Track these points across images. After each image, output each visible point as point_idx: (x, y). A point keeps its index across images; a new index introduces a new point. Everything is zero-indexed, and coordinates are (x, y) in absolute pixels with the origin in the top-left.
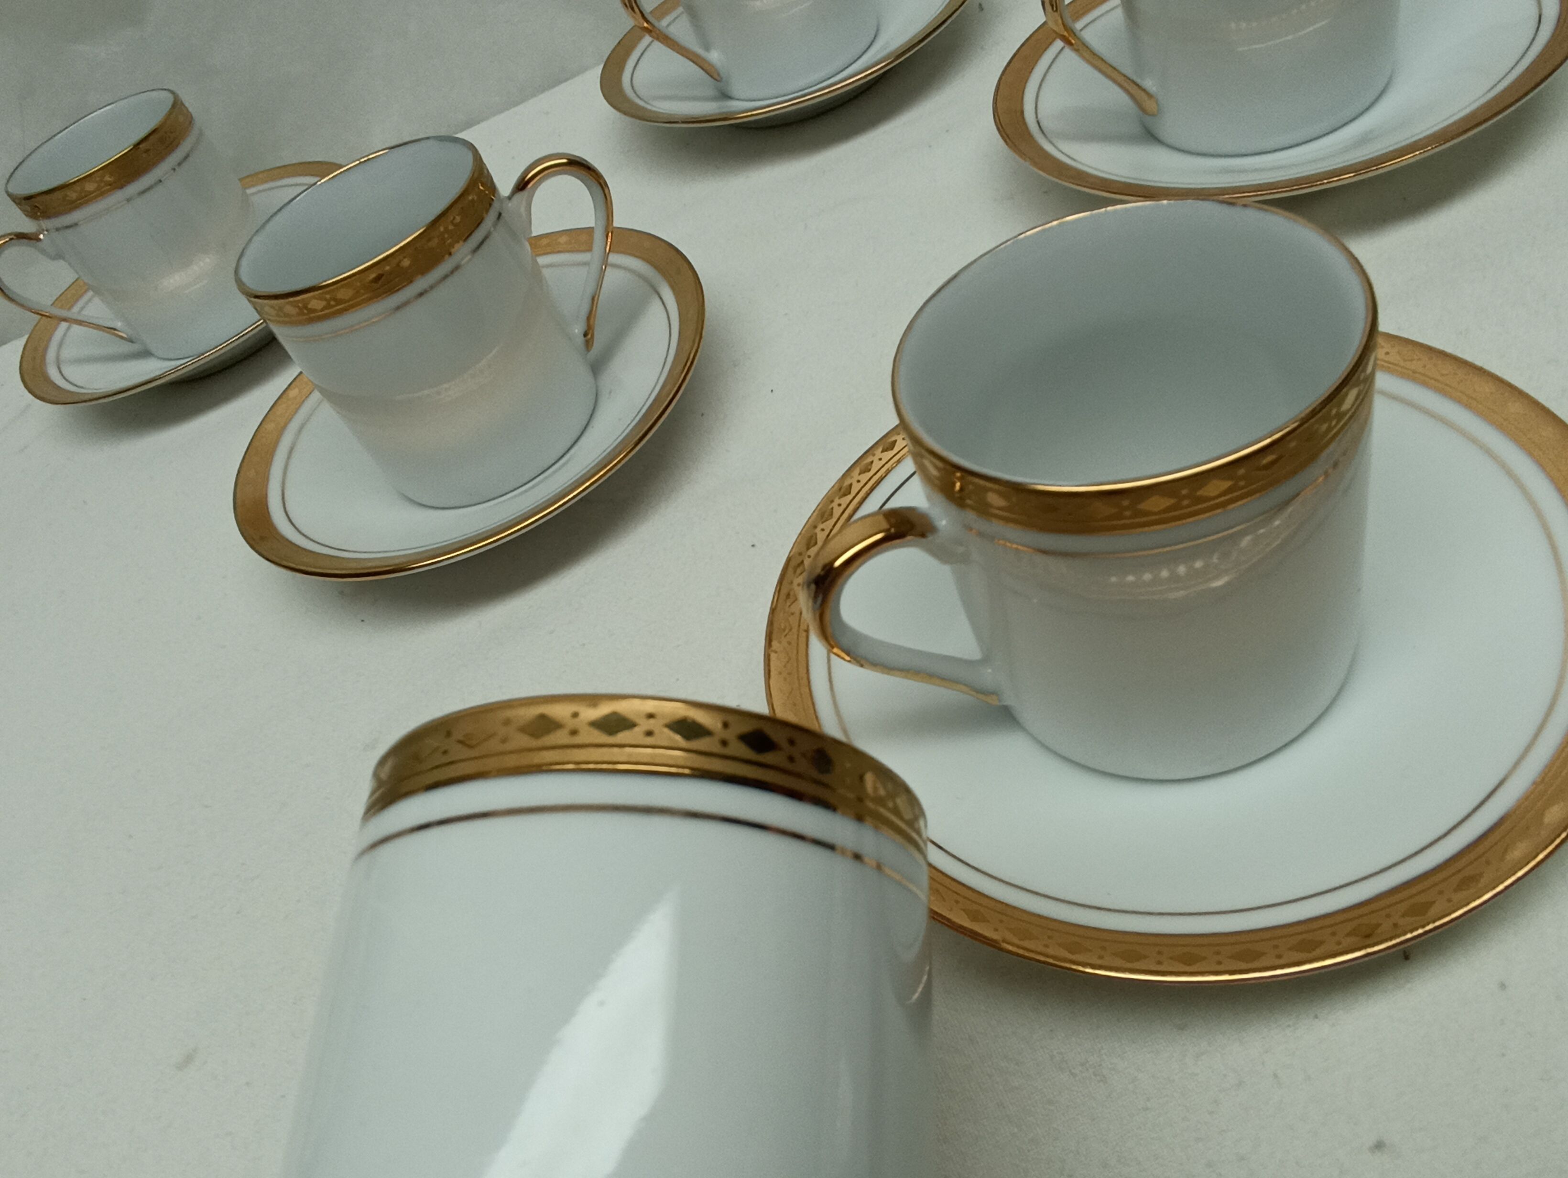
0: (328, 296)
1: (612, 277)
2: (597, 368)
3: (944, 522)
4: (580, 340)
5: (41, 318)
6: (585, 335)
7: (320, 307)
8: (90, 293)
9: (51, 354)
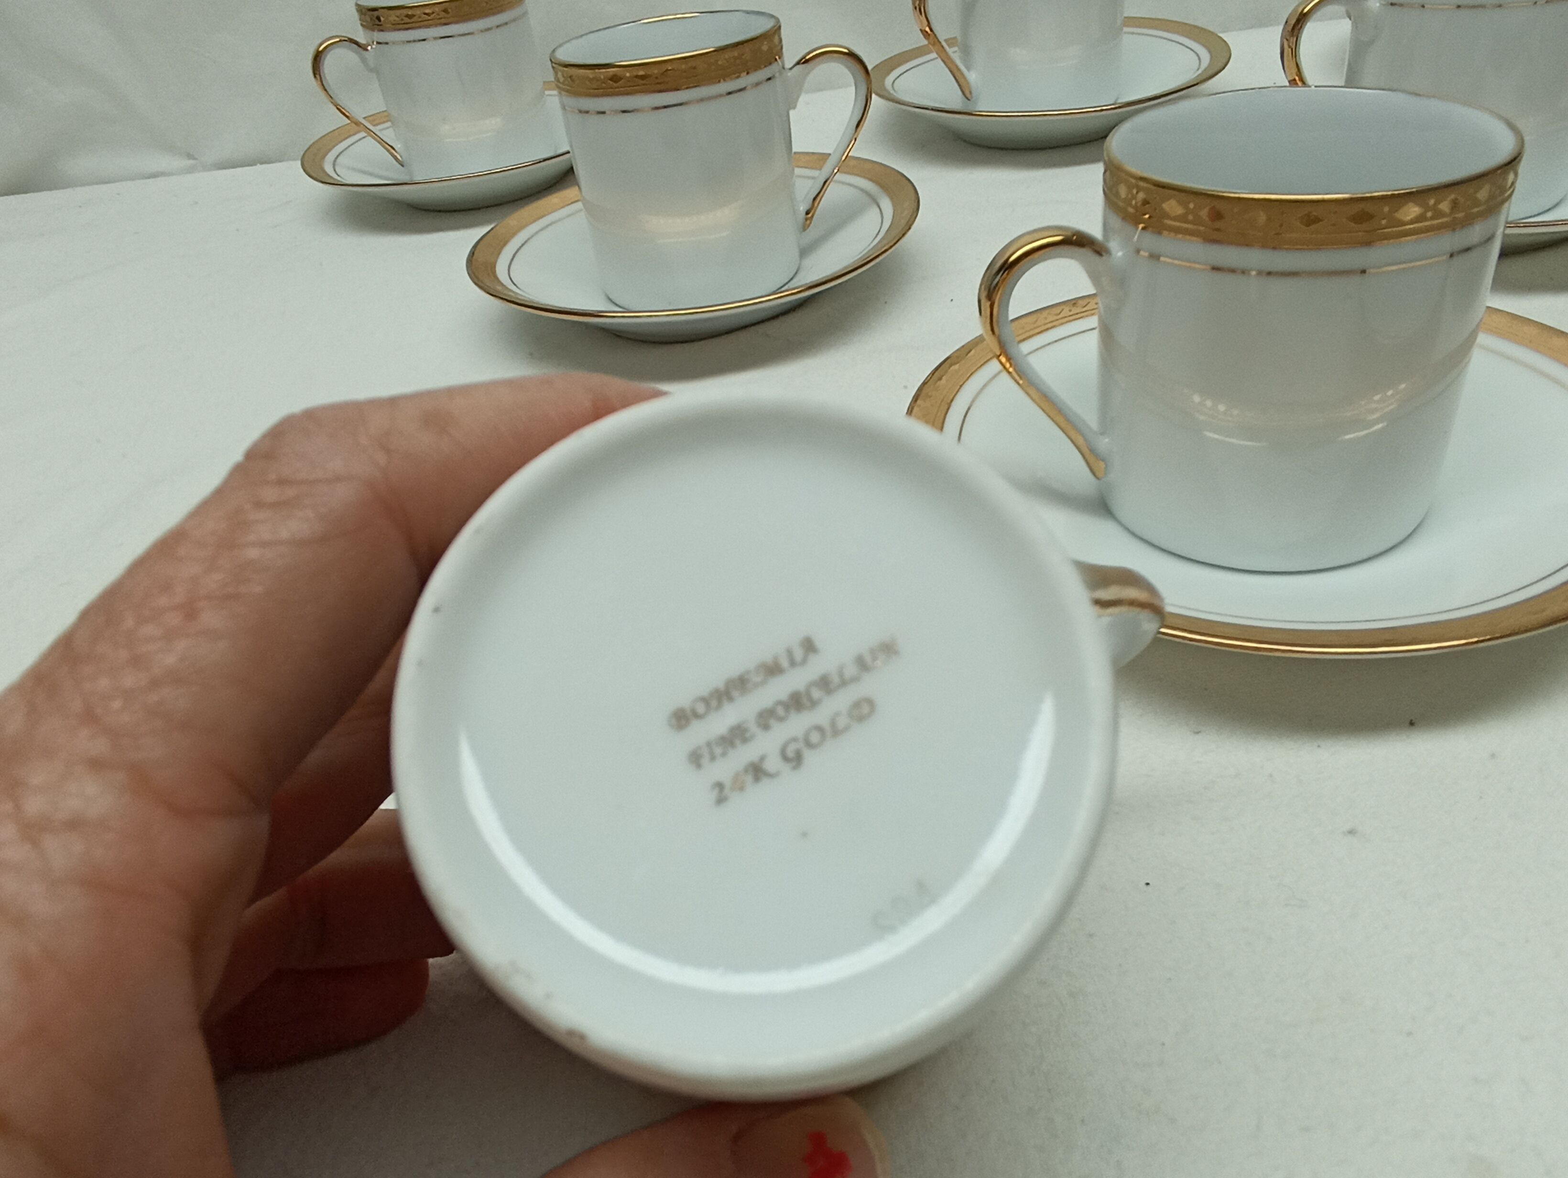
4: (801, 215)
6: (807, 213)
9: (330, 157)
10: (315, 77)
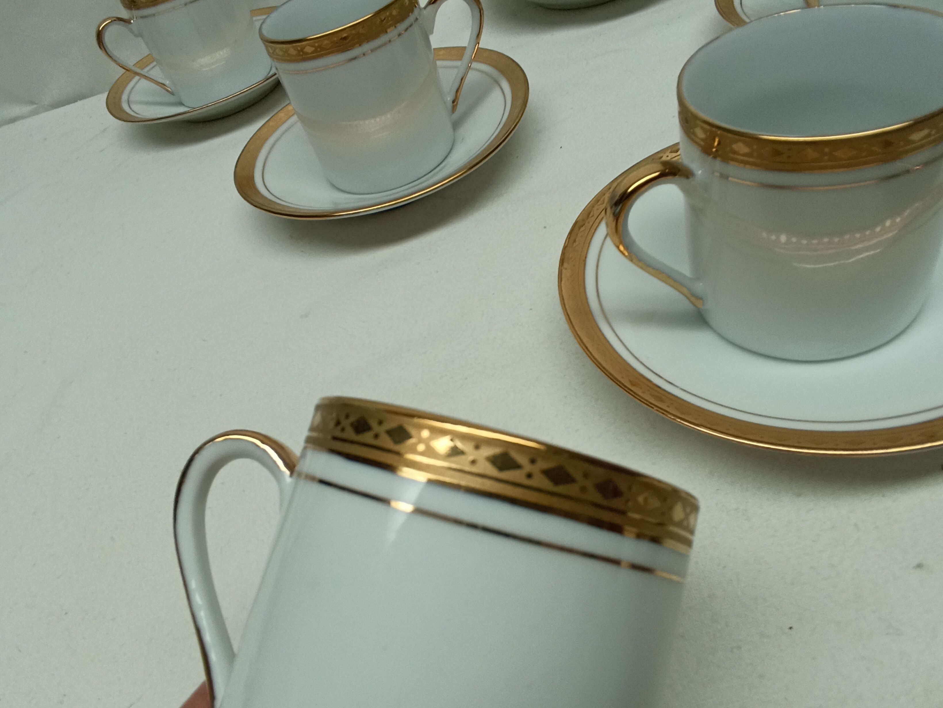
0: (316, 45)
1: (472, 76)
2: (456, 125)
3: (700, 172)
4: (450, 104)
5: (126, 72)
6: (453, 102)
7: (310, 51)
8: (155, 63)
9: (125, 97)
10: (100, 47)
